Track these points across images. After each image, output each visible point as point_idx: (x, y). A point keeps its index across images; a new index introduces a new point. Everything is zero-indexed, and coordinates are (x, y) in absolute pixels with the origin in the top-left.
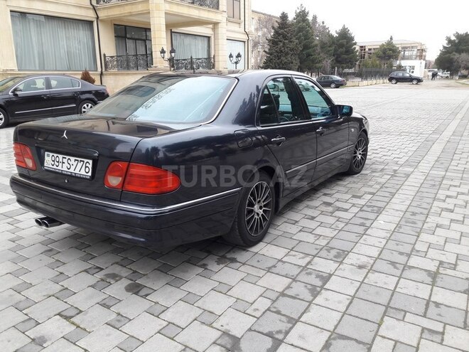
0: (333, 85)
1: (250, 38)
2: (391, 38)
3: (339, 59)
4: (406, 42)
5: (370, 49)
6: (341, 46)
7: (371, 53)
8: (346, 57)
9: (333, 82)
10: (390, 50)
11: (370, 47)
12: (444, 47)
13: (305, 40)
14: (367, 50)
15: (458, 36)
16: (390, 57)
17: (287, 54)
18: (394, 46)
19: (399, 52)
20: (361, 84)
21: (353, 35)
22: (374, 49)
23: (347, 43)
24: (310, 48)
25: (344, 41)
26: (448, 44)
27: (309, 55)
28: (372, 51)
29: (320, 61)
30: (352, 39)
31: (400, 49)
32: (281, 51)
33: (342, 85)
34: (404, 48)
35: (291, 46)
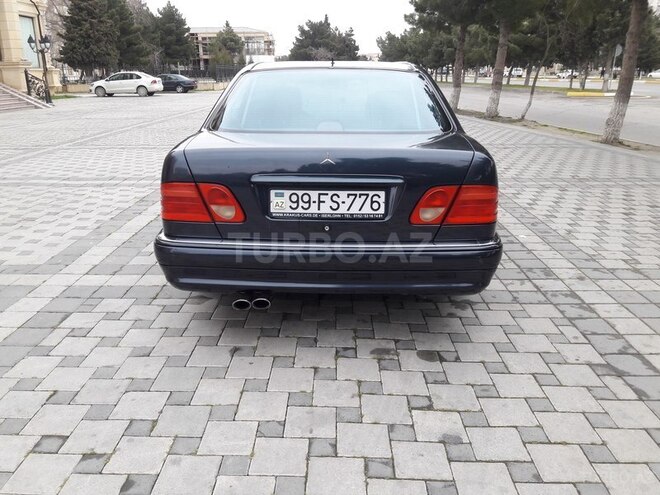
0: (180, 89)
1: (41, 13)
2: (227, 25)
3: (169, 51)
4: (249, 30)
5: (204, 39)
6: (169, 32)
7: (206, 44)
8: (178, 47)
9: (179, 84)
10: (232, 40)
11: (204, 36)
12: (297, 39)
13: (122, 19)
14: (200, 39)
15: (311, 25)
16: (233, 50)
17: (99, 41)
18: (235, 36)
19: (243, 44)
20: (216, 86)
21: (183, 17)
22: (210, 38)
23: (177, 28)
24: (130, 33)
25: (173, 25)
26: (302, 35)
27: (130, 44)
28: (208, 41)
29: (148, 54)
30: (182, 22)
31: (243, 39)
32: (89, 37)
33: (192, 88)
34: (248, 38)
35: (103, 28)
